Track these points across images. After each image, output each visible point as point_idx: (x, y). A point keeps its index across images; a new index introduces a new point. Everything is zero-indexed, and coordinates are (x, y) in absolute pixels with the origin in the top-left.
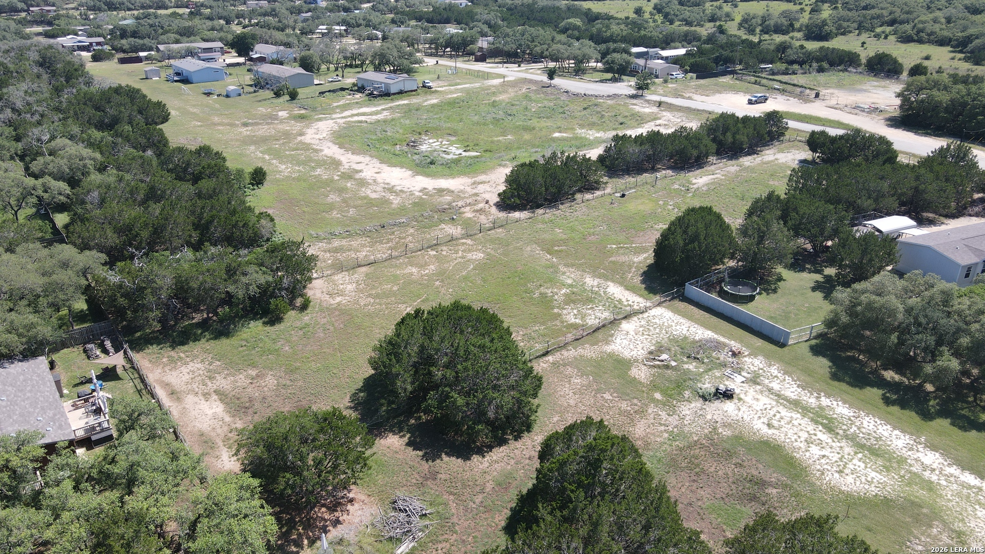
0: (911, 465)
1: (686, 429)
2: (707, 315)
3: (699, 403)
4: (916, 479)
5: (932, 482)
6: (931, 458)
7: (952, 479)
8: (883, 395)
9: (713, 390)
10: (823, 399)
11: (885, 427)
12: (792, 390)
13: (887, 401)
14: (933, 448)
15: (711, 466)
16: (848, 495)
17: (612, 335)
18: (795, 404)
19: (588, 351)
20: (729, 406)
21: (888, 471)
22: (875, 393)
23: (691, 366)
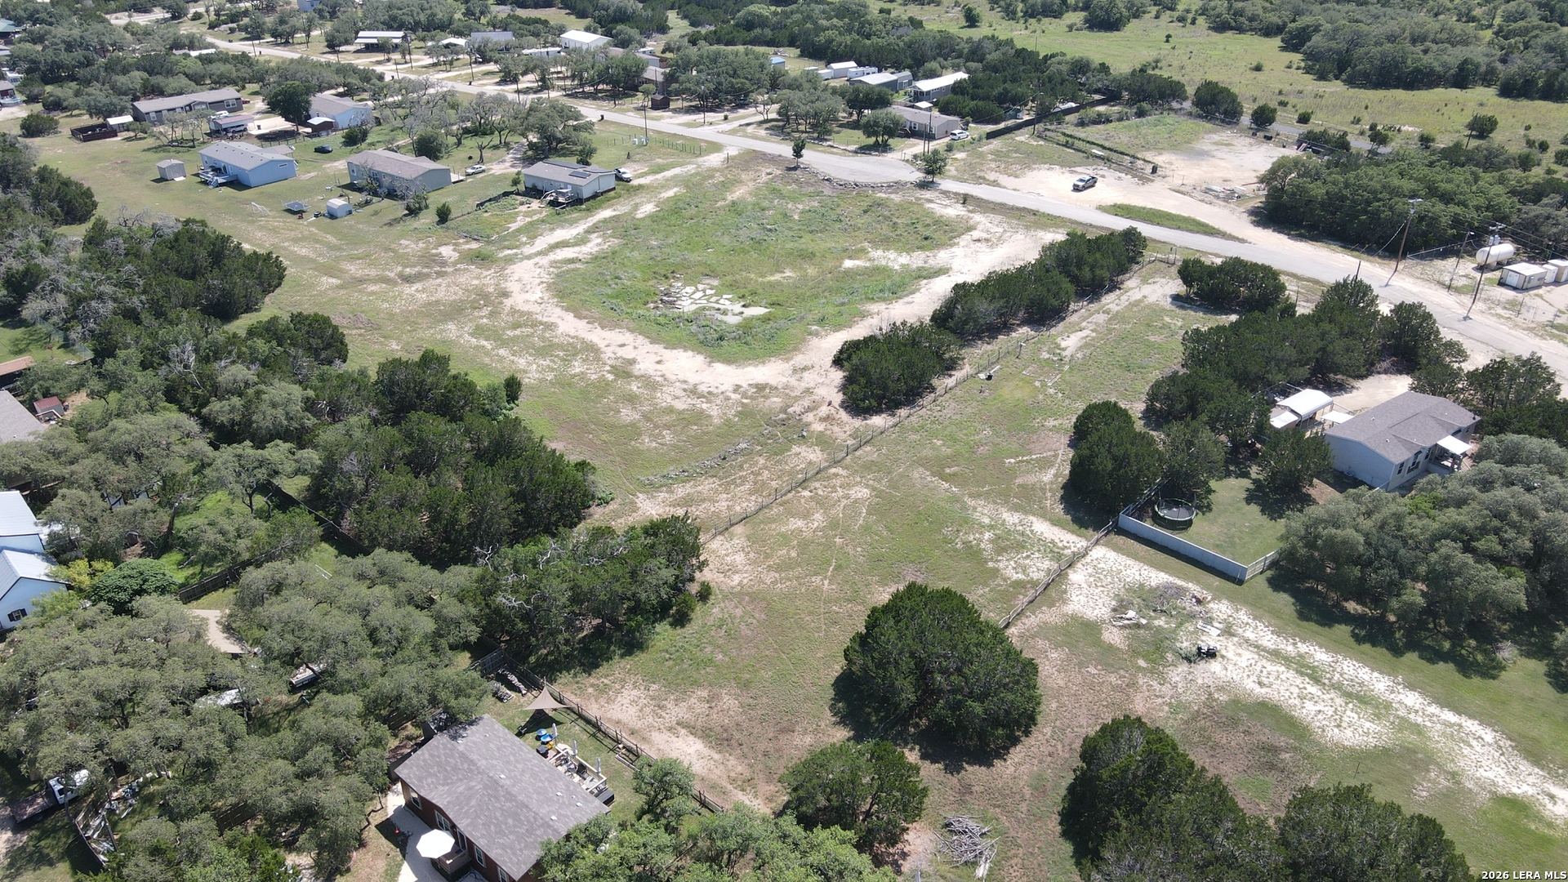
0: (1397, 710)
1: (1183, 698)
2: (1152, 551)
3: (1184, 667)
4: (1404, 724)
5: (1419, 725)
6: (1412, 699)
7: (1435, 719)
8: (1352, 631)
9: (1194, 649)
10: (1299, 644)
11: (1364, 670)
12: (1269, 640)
13: (1359, 640)
14: (1411, 687)
15: (1221, 737)
16: (1352, 750)
17: (1065, 592)
18: (1276, 655)
19: (1047, 616)
20: (1215, 666)
21: (1379, 719)
22: (1343, 630)
23: (1161, 622)
